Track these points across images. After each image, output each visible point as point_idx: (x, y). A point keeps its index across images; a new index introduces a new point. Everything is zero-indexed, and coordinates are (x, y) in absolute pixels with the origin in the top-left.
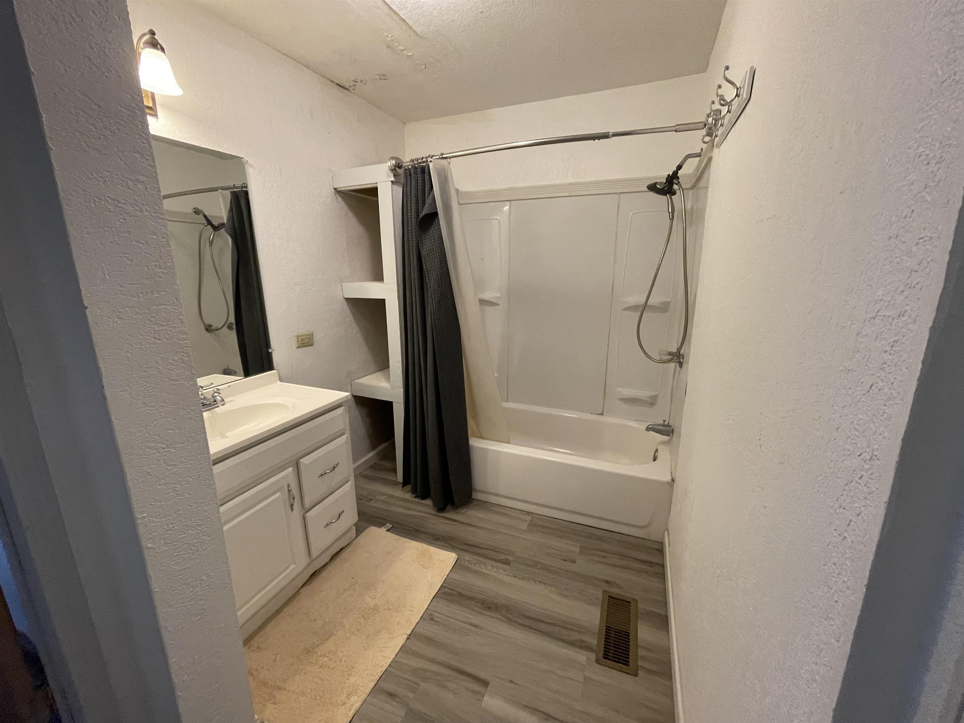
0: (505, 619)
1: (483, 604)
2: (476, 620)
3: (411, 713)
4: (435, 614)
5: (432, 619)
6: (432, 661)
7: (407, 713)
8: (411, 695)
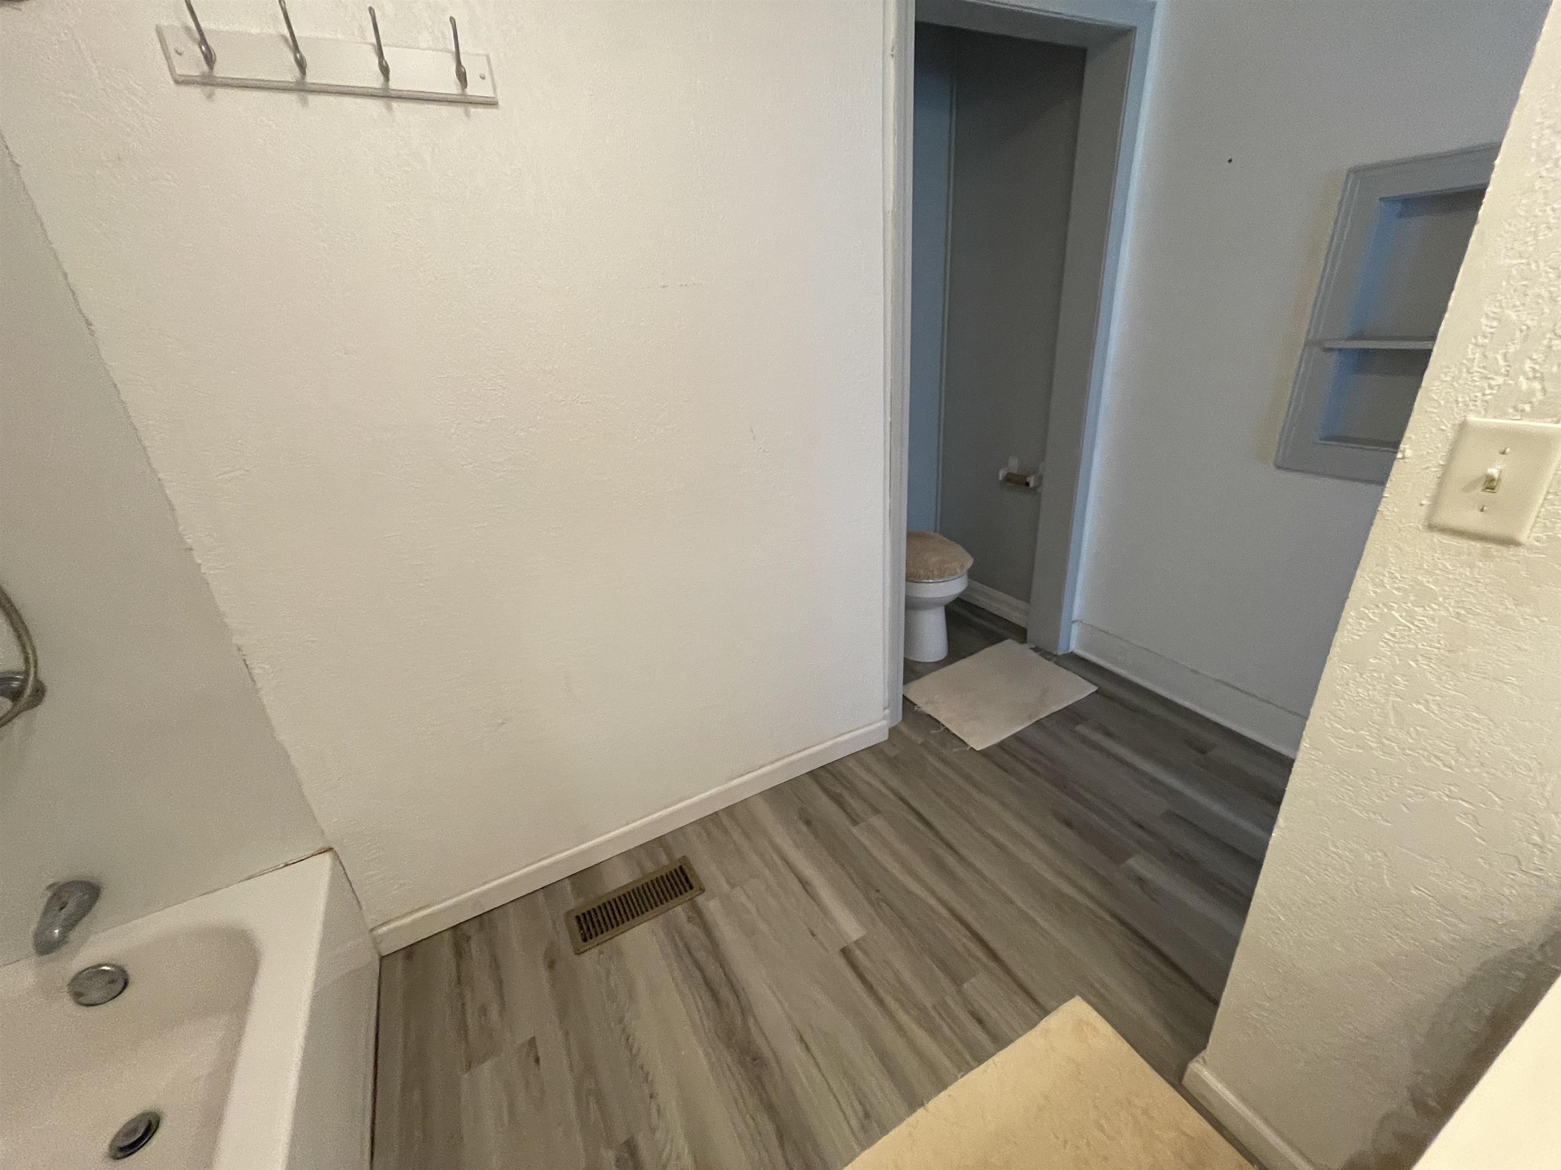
0: (751, 1021)
1: (758, 1077)
2: (793, 1053)
3: (957, 981)
4: (854, 1122)
5: (867, 1115)
6: (900, 1029)
7: (963, 983)
8: (948, 999)
